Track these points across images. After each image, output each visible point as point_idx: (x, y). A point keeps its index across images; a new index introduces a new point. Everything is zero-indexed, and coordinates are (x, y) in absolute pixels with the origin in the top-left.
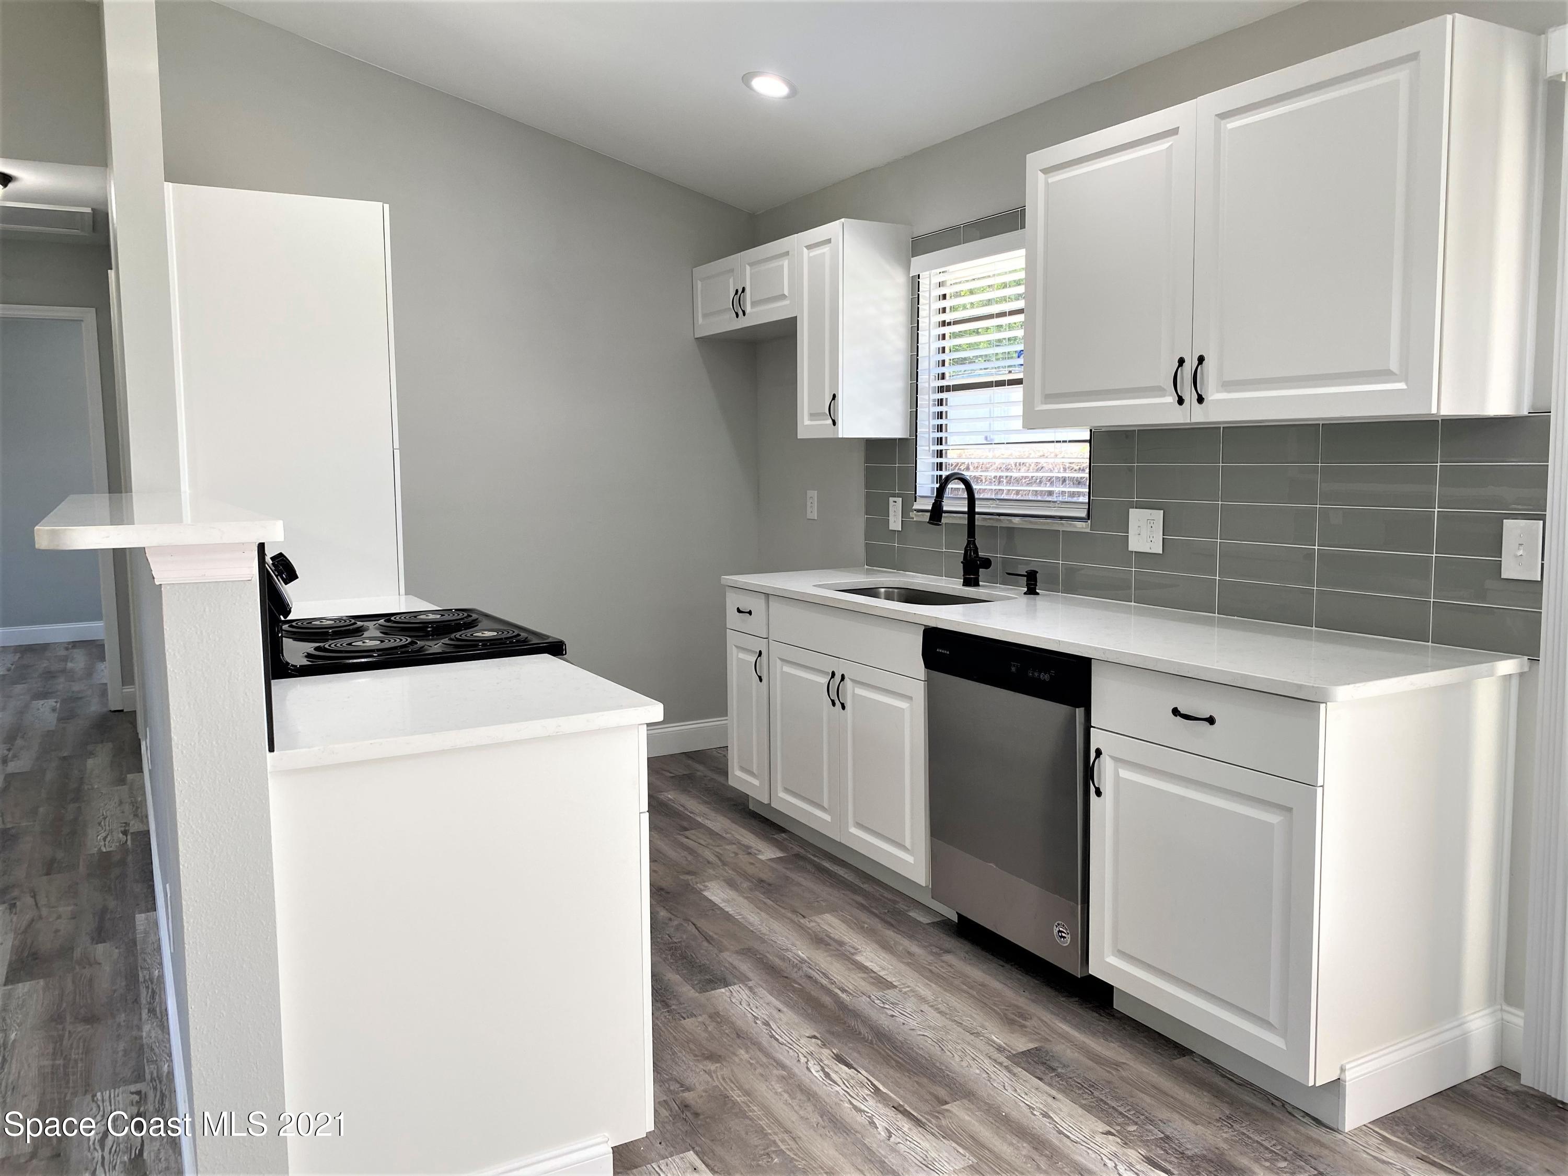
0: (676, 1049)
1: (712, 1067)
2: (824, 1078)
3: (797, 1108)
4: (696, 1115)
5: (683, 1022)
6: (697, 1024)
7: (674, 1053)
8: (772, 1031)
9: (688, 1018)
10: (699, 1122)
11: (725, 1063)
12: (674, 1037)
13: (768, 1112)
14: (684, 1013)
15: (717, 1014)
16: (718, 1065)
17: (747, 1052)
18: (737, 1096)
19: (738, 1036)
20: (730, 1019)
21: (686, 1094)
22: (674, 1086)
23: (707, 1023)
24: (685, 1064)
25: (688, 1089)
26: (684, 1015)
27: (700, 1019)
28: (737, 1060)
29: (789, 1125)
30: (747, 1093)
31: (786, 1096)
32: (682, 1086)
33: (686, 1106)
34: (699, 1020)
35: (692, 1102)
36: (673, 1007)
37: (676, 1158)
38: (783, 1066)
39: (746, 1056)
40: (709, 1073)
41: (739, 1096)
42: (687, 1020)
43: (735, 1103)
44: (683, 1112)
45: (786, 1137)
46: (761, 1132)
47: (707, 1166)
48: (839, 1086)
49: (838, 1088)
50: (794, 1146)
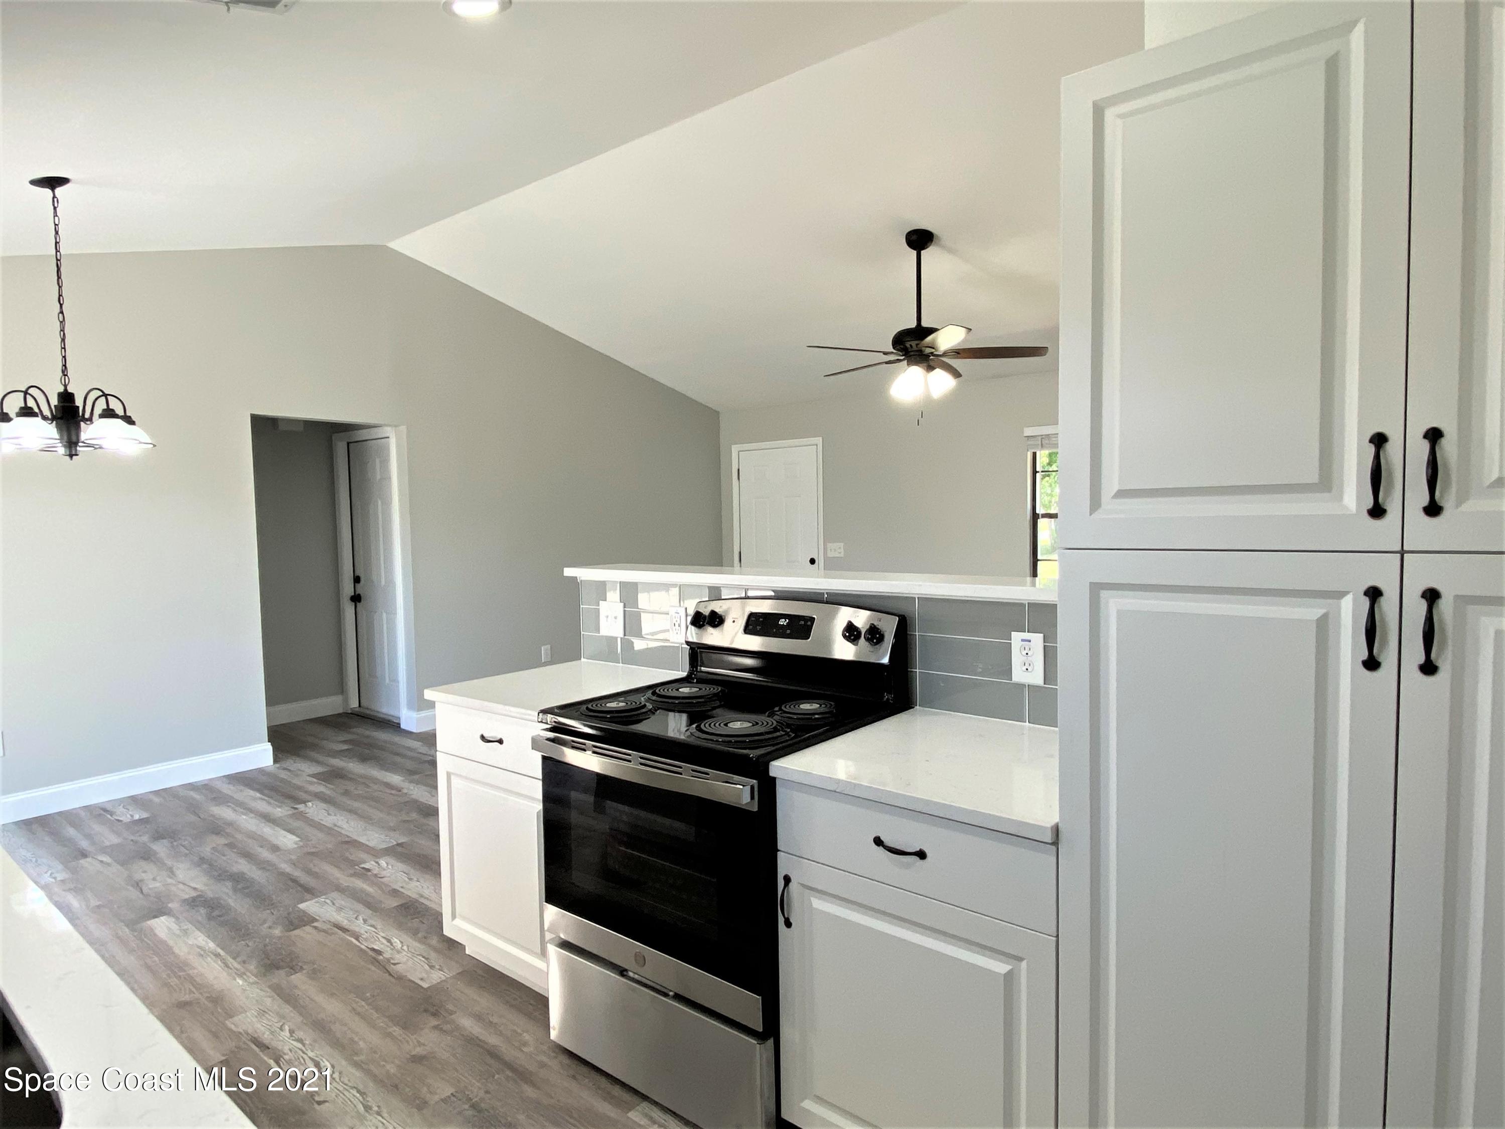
0: (452, 1060)
1: (419, 1051)
2: (321, 1062)
3: (349, 1032)
4: (426, 1011)
5: (452, 1090)
6: (438, 1091)
7: (454, 1055)
8: (362, 1100)
9: (449, 1097)
10: (423, 1006)
11: (408, 1056)
12: (457, 1071)
13: (372, 1025)
14: (454, 1102)
15: (420, 1108)
16: (413, 1053)
17: (388, 1072)
18: (396, 1031)
19: (396, 1087)
20: (407, 1104)
21: (436, 1023)
22: (447, 1027)
23: (428, 1095)
24: (442, 1048)
25: (436, 1027)
26: (452, 1098)
27: (436, 1098)
28: (397, 1062)
29: (357, 1018)
30: (389, 1035)
31: (356, 1039)
32: (441, 1029)
33: (435, 1014)
34: (438, 1096)
35: (431, 1018)
36: (466, 1107)
37: (435, 982)
38: (357, 1065)
39: (388, 1067)
40: (420, 1044)
41: (394, 1031)
42: (449, 1094)
43: (397, 1024)
44: (437, 1010)
45: (359, 1009)
46: (377, 1009)
47: (414, 982)
48: (310, 1058)
49: (311, 1054)
50: (354, 1005)
